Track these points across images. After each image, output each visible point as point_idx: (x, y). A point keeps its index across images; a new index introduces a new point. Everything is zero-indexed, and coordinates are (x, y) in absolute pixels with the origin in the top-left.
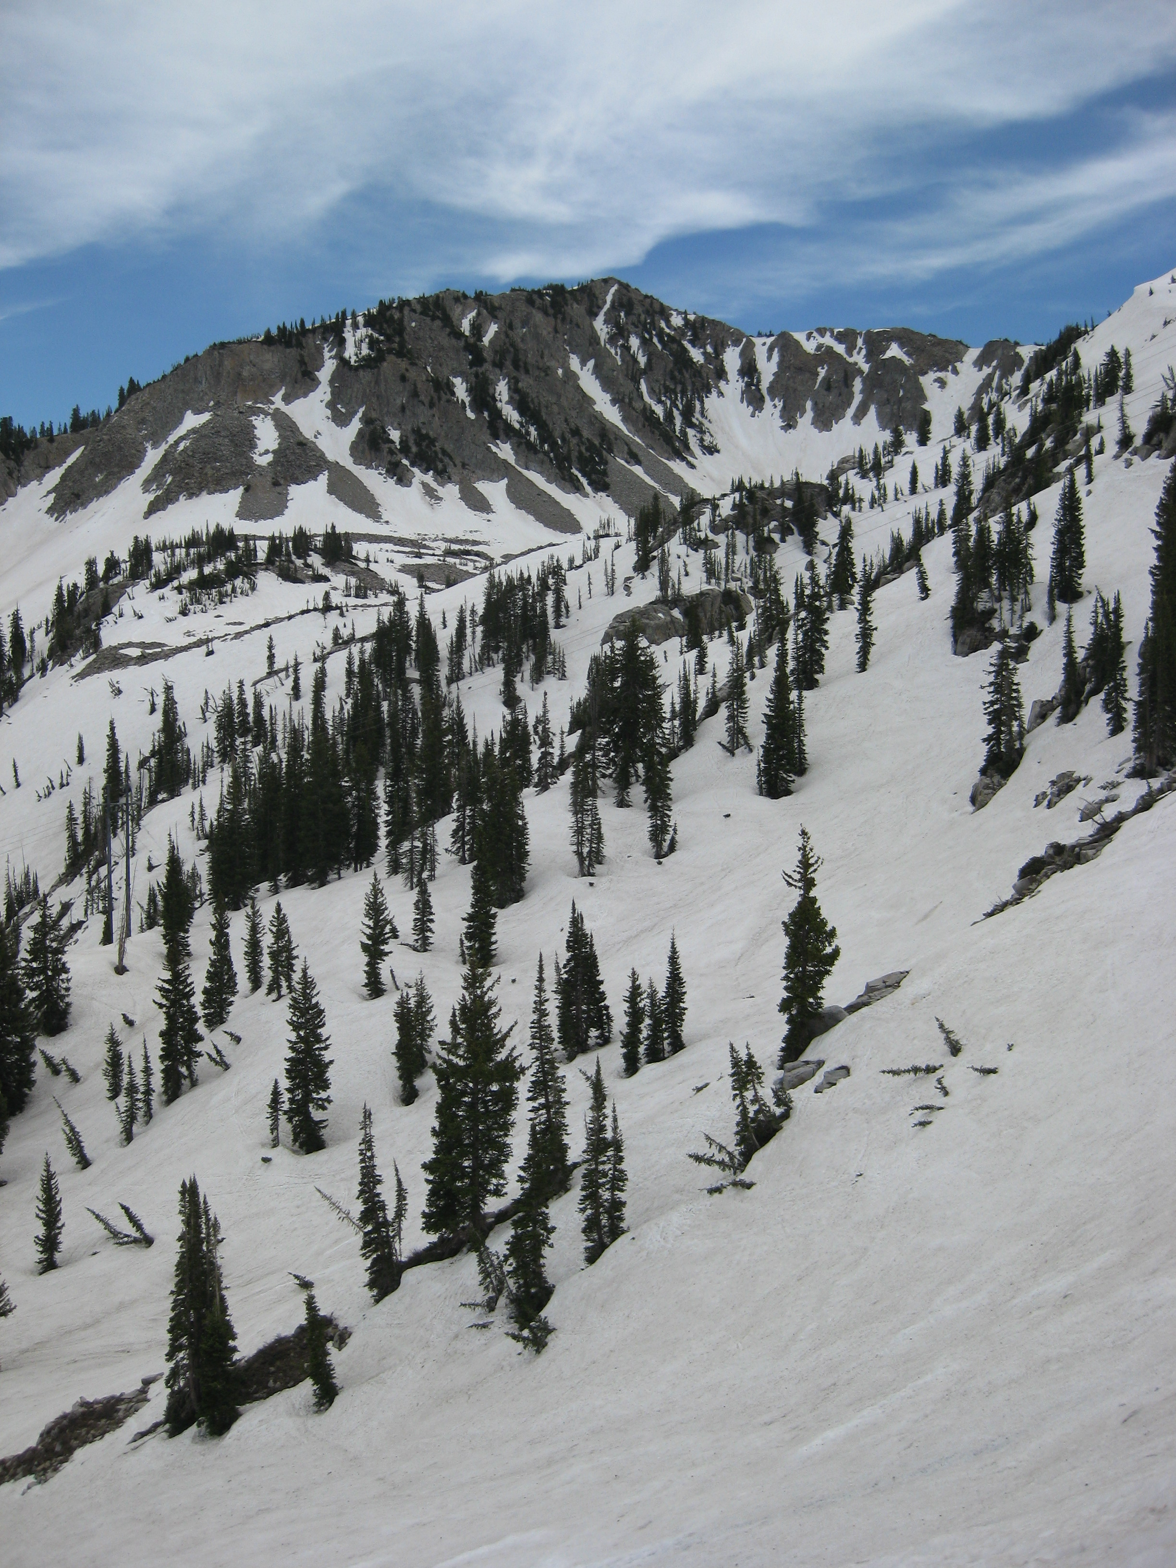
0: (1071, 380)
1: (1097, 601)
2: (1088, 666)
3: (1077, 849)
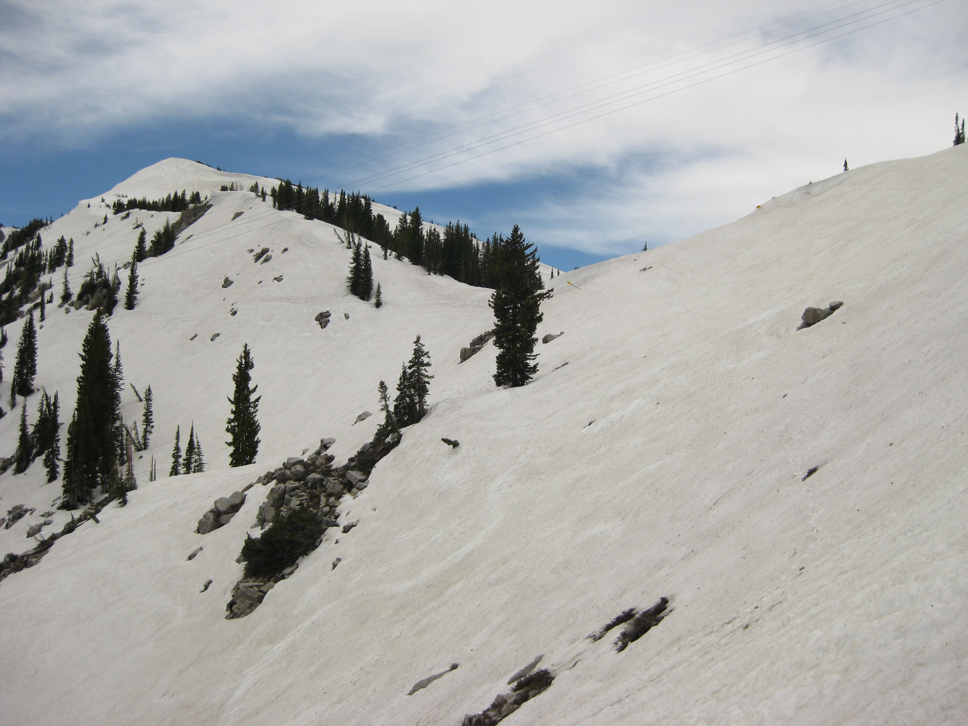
0: (35, 252)
1: (43, 397)
2: (35, 437)
3: (25, 558)
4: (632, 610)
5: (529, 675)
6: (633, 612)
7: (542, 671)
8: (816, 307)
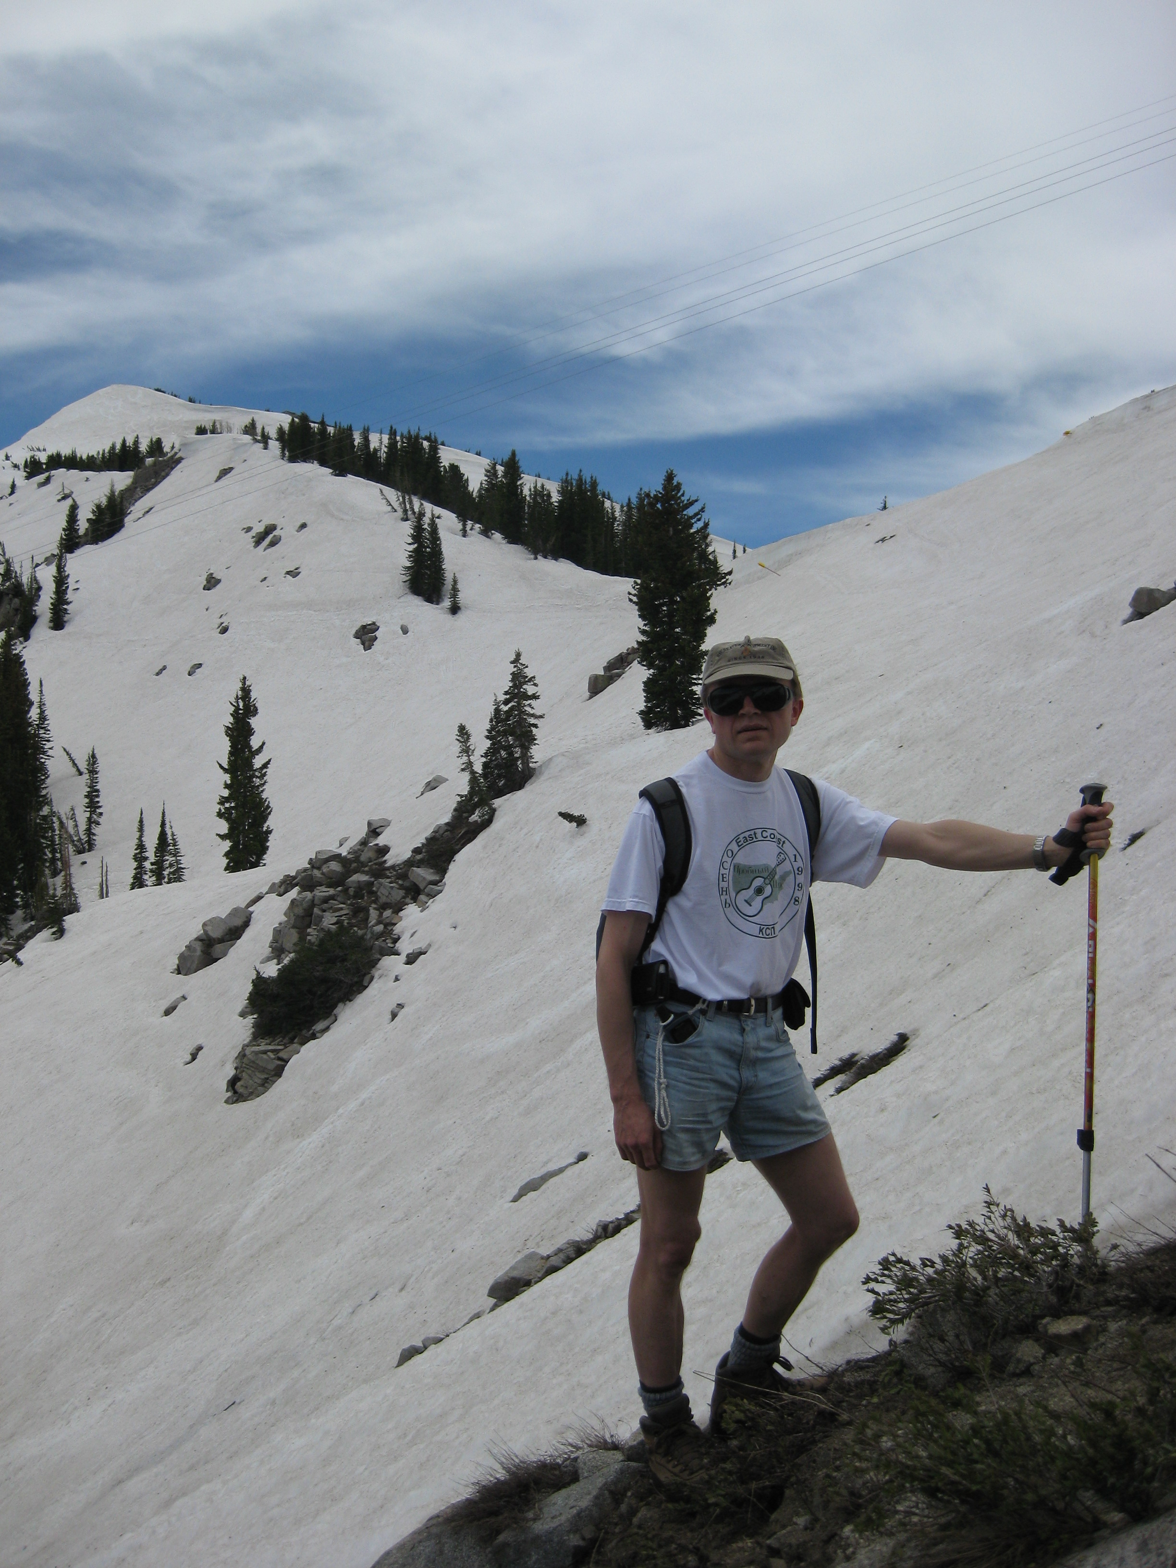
4: (853, 1055)
6: (856, 1058)
8: (1152, 587)
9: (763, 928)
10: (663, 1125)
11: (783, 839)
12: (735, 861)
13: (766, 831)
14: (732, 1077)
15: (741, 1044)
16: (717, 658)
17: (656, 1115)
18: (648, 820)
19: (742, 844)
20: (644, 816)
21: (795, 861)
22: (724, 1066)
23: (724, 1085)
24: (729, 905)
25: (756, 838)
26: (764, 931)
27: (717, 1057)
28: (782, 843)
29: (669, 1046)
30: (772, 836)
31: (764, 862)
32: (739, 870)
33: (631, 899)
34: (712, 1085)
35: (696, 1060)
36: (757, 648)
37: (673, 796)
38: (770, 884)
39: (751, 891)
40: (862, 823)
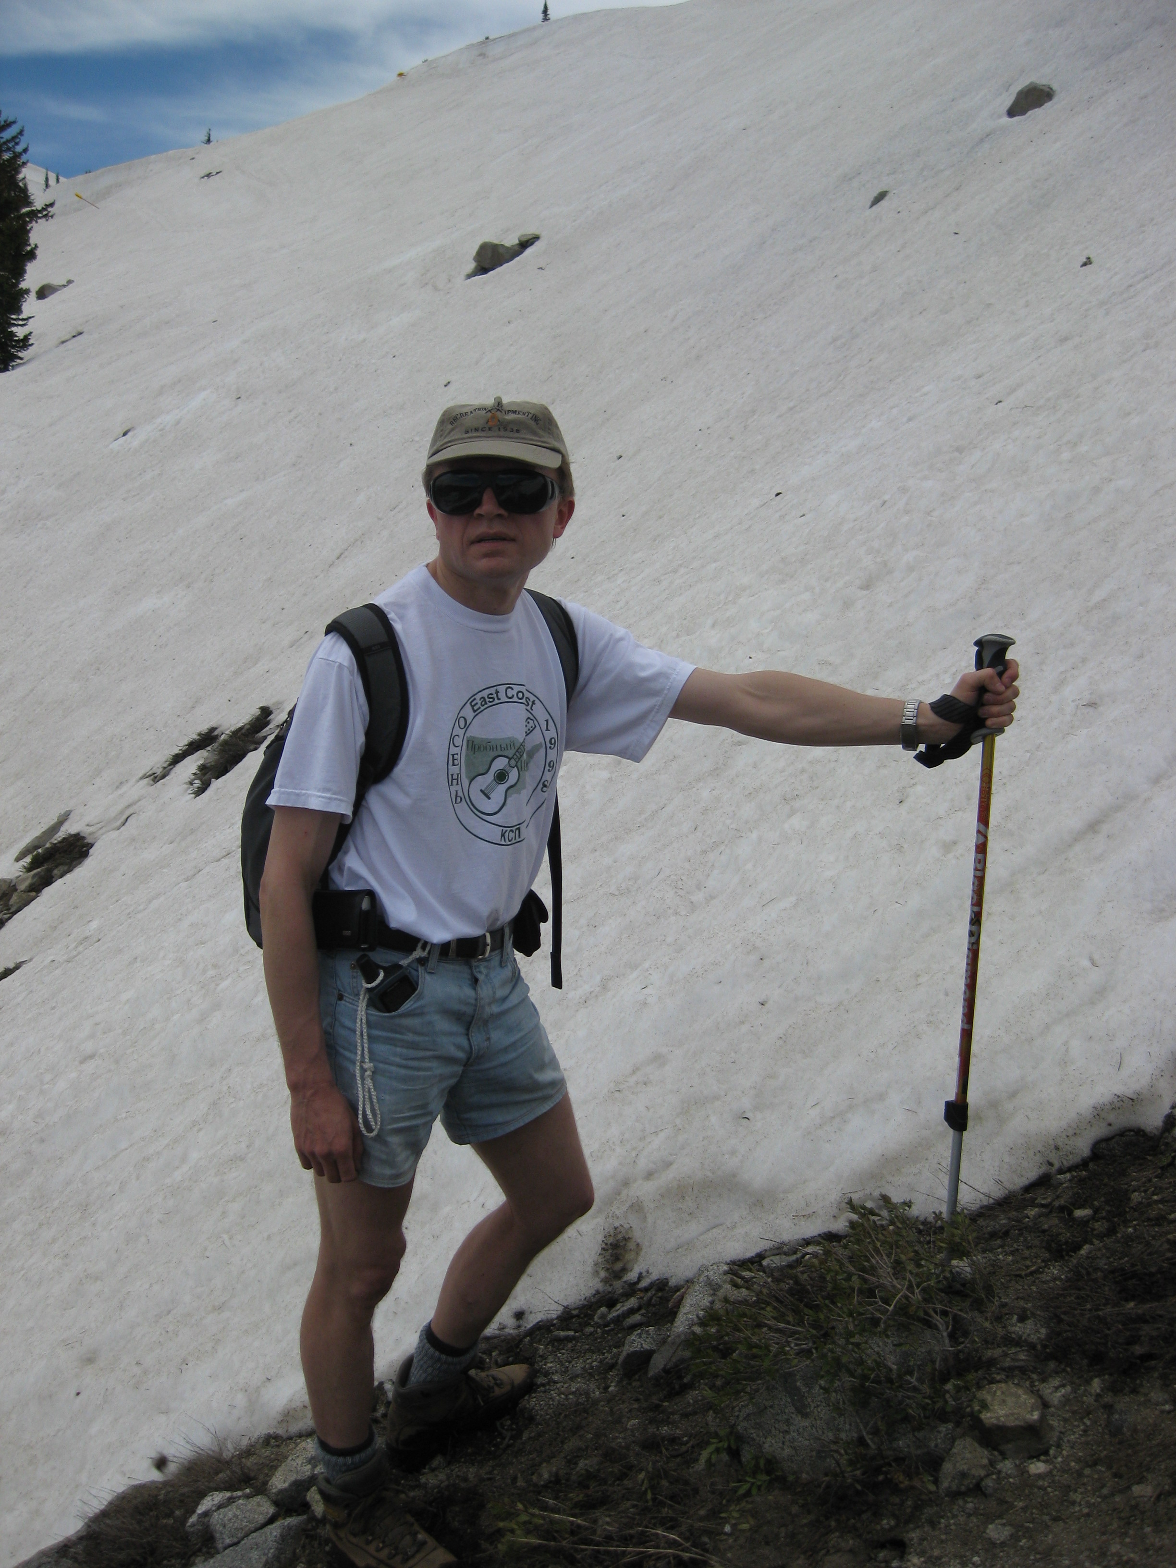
4: (213, 729)
5: (51, 843)
6: (216, 733)
7: (71, 836)
8: (496, 242)
9: (506, 831)
10: (369, 1129)
11: (532, 698)
12: (468, 735)
13: (512, 689)
14: (459, 1047)
15: (473, 1001)
16: (450, 427)
17: (360, 1116)
18: (346, 673)
19: (480, 708)
20: (341, 666)
21: (547, 730)
22: (451, 1034)
23: (449, 1060)
24: (461, 799)
25: (499, 699)
26: (506, 835)
27: (442, 1024)
28: (531, 703)
29: (375, 1015)
30: (520, 695)
31: (509, 735)
32: (474, 746)
33: (320, 794)
34: (434, 1064)
35: (416, 1033)
36: (511, 417)
37: (384, 638)
38: (516, 766)
39: (490, 776)
40: (643, 674)
